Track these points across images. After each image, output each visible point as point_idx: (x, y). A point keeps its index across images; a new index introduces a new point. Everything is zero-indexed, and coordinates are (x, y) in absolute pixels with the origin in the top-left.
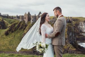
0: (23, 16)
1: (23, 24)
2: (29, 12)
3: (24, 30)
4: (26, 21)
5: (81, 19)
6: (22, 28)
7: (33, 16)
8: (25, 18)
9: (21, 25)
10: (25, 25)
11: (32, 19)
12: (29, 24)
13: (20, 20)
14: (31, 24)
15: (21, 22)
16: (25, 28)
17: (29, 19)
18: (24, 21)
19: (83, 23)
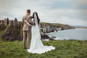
0: (3, 21)
1: (3, 26)
2: (8, 18)
3: (4, 30)
4: (6, 24)
5: (43, 24)
6: (2, 29)
7: (10, 21)
8: (5, 22)
9: (2, 27)
10: (5, 27)
11: (10, 23)
12: (8, 26)
13: (1, 23)
14: (9, 26)
15: (2, 25)
16: (5, 29)
17: (8, 23)
18: (4, 24)
19: (45, 26)
